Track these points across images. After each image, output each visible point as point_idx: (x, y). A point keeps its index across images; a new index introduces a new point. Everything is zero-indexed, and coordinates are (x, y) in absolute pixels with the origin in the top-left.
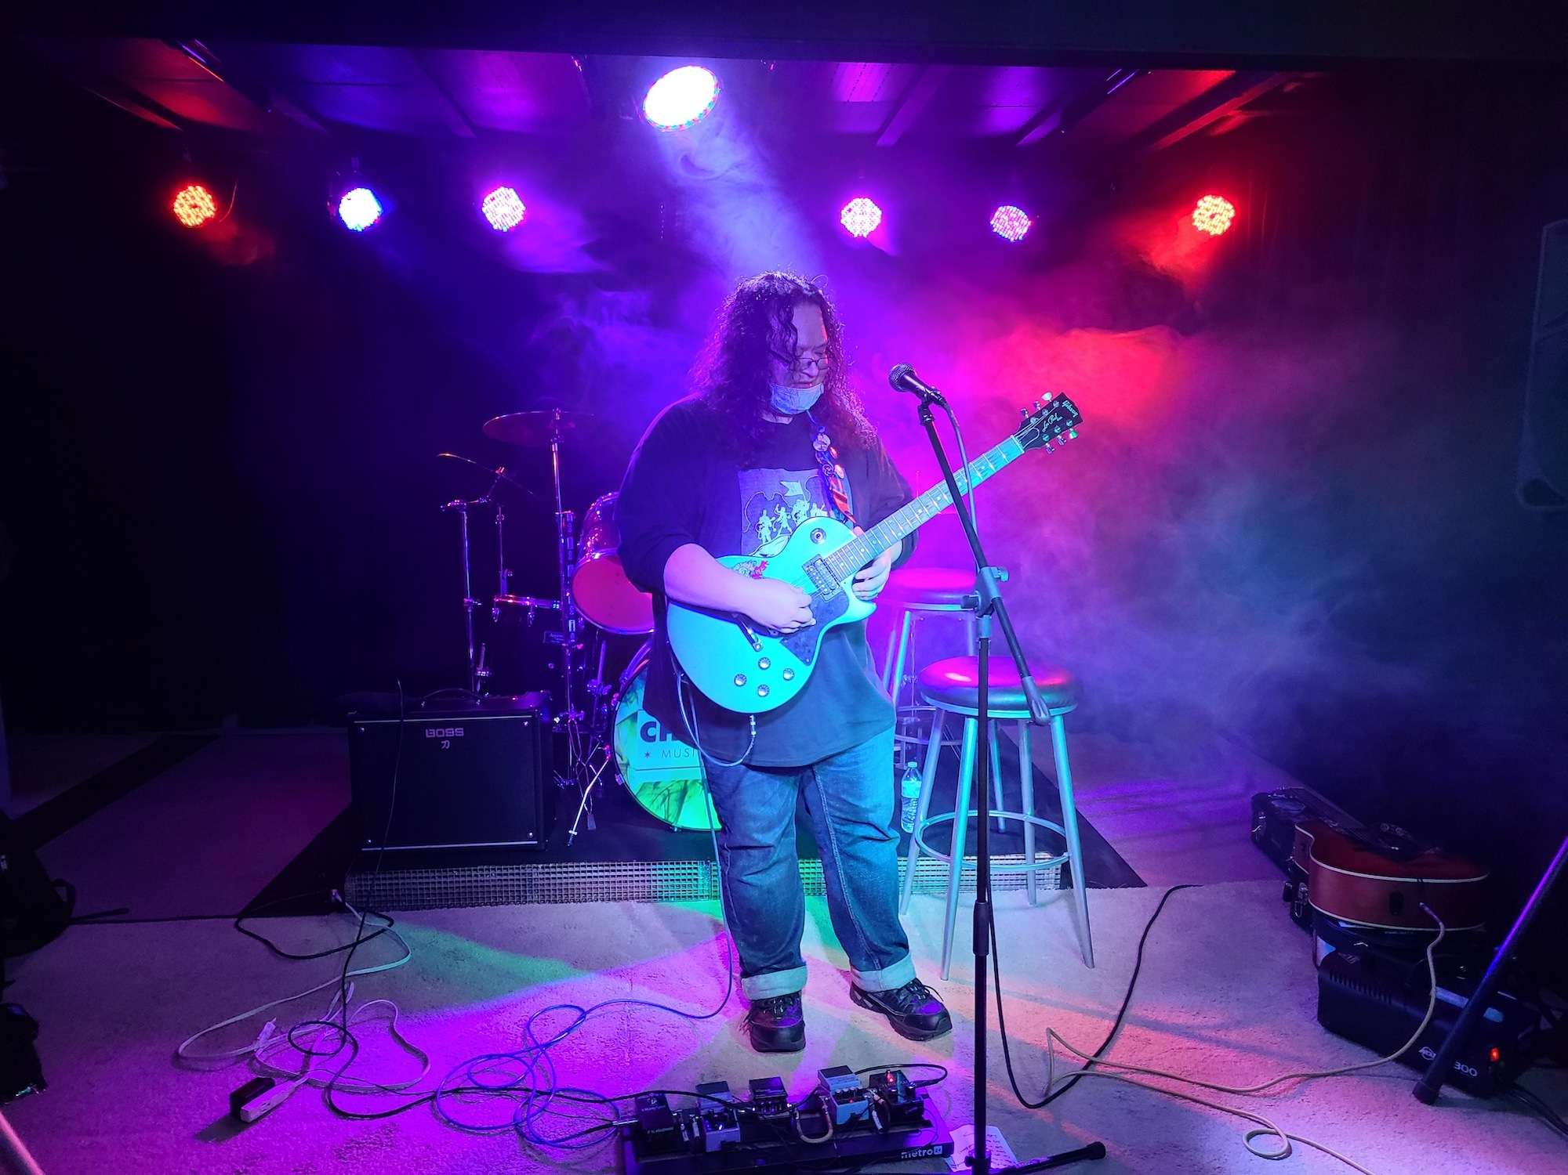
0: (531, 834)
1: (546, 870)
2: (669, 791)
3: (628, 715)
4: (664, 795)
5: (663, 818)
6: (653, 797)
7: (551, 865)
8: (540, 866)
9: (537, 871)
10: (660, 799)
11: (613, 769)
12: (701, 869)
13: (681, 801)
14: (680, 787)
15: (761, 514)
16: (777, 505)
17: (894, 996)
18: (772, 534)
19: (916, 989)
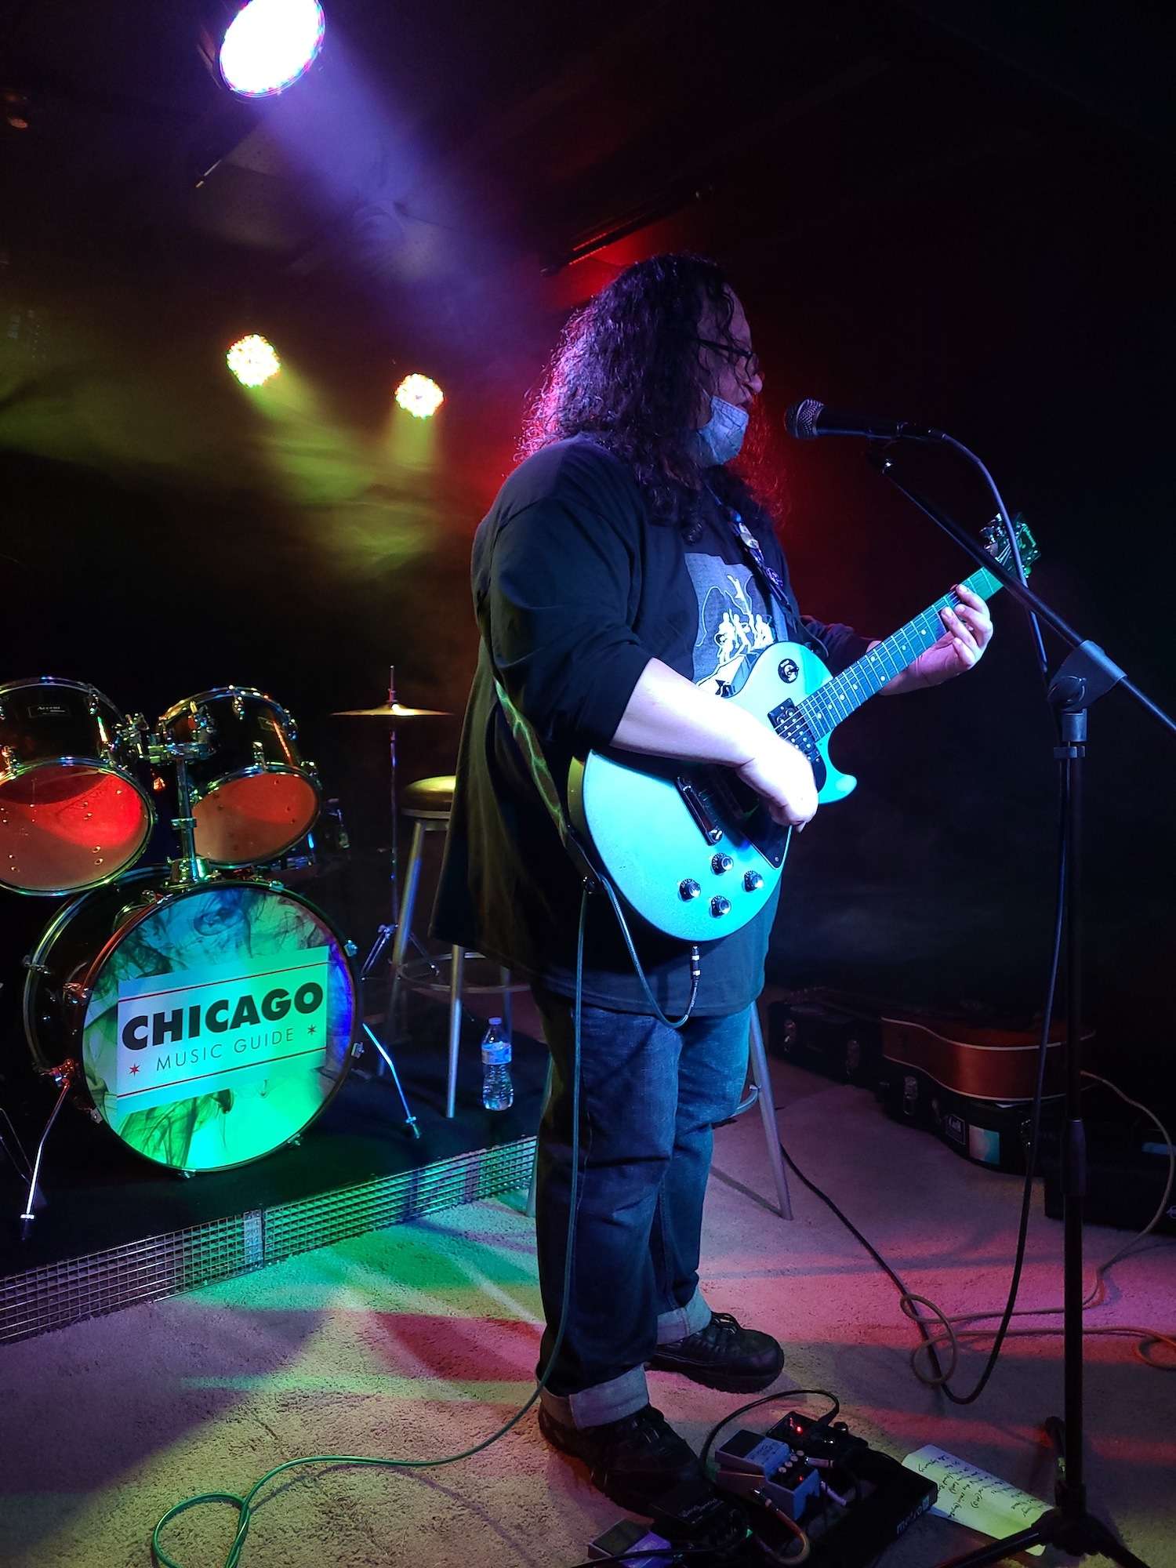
2: (169, 1119)
3: (105, 1010)
4: (163, 1126)
5: (166, 1161)
6: (146, 1134)
10: (157, 1134)
11: (82, 1100)
12: (248, 1224)
13: (189, 1130)
14: (186, 1111)
15: (721, 620)
16: (730, 611)
17: (700, 1341)
18: (732, 654)
19: (722, 1320)
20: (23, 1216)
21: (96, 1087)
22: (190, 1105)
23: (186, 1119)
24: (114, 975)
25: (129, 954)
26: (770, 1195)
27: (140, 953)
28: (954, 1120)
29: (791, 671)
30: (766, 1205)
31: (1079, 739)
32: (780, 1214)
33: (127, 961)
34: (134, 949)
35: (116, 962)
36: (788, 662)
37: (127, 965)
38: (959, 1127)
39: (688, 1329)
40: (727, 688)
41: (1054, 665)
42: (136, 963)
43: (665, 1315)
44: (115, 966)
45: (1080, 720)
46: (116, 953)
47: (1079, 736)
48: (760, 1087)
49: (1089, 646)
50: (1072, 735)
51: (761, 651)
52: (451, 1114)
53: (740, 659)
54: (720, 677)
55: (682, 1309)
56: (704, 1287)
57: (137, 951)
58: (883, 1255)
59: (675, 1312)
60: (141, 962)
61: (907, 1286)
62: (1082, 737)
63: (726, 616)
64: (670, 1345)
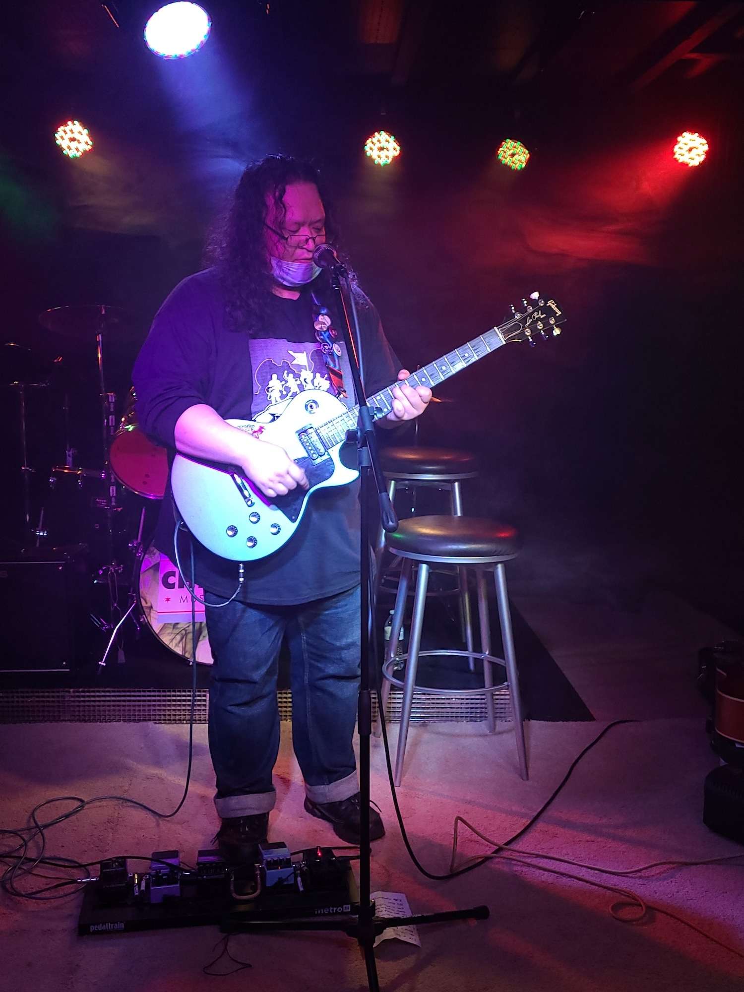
0: (64, 663)
1: (77, 694)
2: (186, 631)
3: (153, 564)
4: (182, 634)
5: (181, 654)
6: (172, 636)
7: (80, 690)
8: (71, 690)
9: (70, 694)
10: (178, 637)
11: (139, 611)
13: (196, 640)
15: (271, 379)
16: (286, 371)
20: (100, 663)
21: (147, 605)
23: (195, 633)
39: (328, 798)
55: (327, 786)
59: (323, 786)
63: (274, 376)
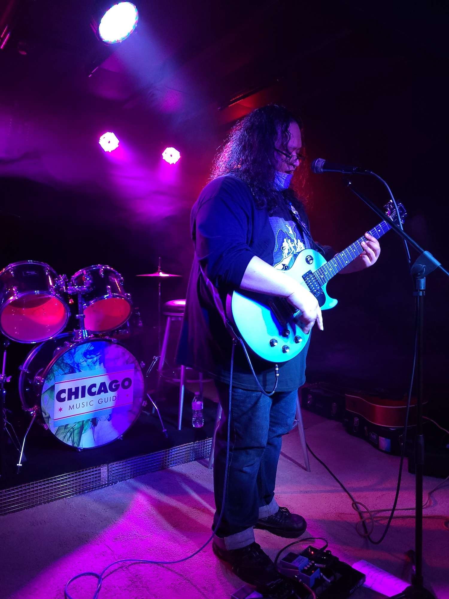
2: (73, 429)
3: (49, 387)
4: (71, 431)
5: (71, 445)
6: (65, 434)
10: (69, 434)
12: (103, 469)
13: (80, 433)
14: (80, 426)
15: (283, 241)
16: (287, 238)
17: (274, 518)
18: (289, 253)
19: (283, 510)
20: (18, 465)
21: (46, 416)
22: (81, 423)
23: (79, 429)
24: (53, 373)
25: (59, 365)
26: (301, 462)
27: (63, 365)
28: (373, 434)
29: (311, 260)
30: (300, 465)
31: (422, 288)
32: (305, 469)
33: (58, 368)
34: (61, 363)
35: (54, 369)
36: (309, 256)
37: (58, 370)
38: (375, 437)
39: (270, 513)
40: (286, 267)
41: (413, 261)
42: (62, 369)
43: (261, 508)
44: (54, 370)
45: (423, 281)
46: (54, 365)
47: (423, 288)
48: (298, 420)
49: (427, 253)
50: (420, 287)
51: (299, 253)
52: (180, 429)
53: (291, 256)
54: (283, 263)
55: (268, 505)
56: (277, 497)
57: (62, 365)
58: (345, 487)
59: (265, 506)
60: (63, 369)
61: (355, 498)
62: (424, 288)
63: (285, 240)
64: (263, 519)
